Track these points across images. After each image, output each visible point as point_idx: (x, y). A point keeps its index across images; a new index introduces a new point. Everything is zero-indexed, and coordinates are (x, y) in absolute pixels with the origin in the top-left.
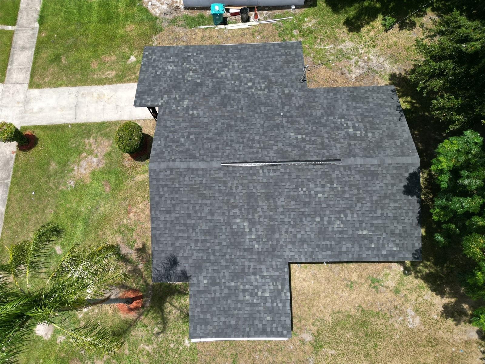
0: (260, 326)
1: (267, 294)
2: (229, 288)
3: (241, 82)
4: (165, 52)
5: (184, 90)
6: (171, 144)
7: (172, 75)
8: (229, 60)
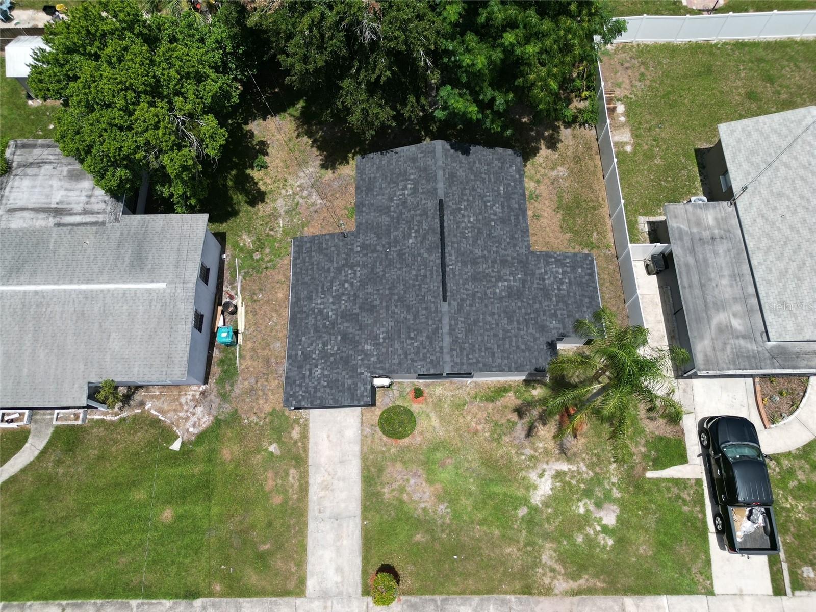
0: (587, 278)
1: (560, 270)
2: (558, 302)
3: (343, 294)
4: (295, 381)
5: (351, 352)
6: (421, 355)
7: (329, 369)
8: (313, 310)
